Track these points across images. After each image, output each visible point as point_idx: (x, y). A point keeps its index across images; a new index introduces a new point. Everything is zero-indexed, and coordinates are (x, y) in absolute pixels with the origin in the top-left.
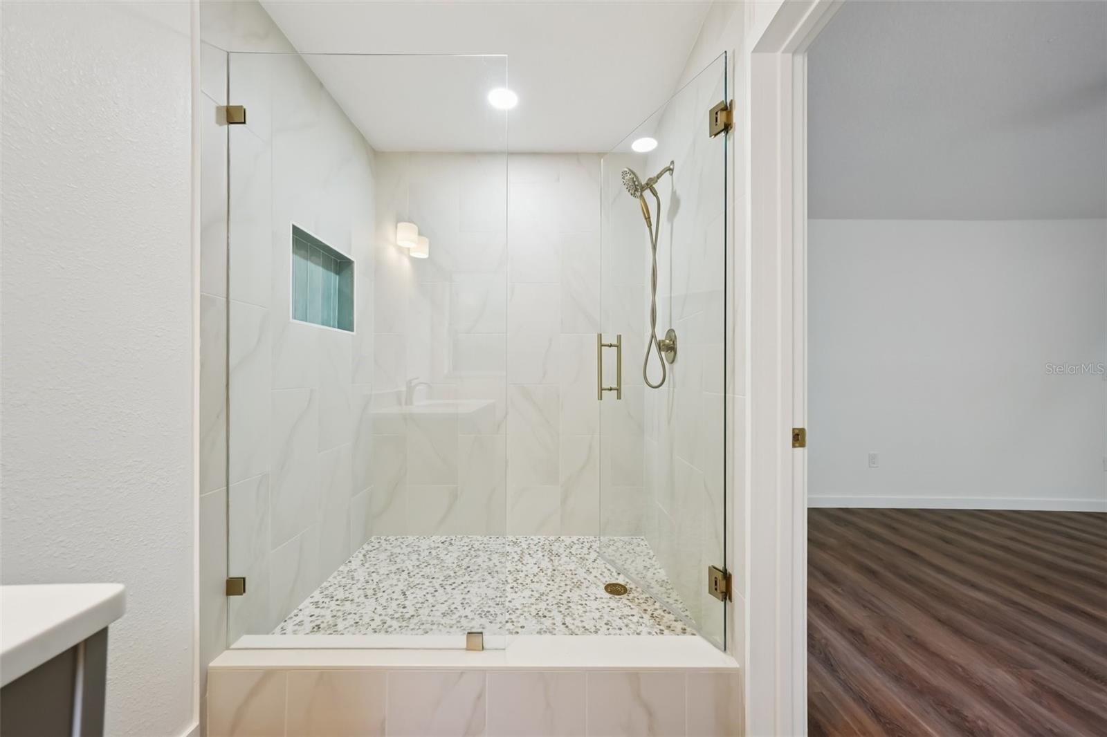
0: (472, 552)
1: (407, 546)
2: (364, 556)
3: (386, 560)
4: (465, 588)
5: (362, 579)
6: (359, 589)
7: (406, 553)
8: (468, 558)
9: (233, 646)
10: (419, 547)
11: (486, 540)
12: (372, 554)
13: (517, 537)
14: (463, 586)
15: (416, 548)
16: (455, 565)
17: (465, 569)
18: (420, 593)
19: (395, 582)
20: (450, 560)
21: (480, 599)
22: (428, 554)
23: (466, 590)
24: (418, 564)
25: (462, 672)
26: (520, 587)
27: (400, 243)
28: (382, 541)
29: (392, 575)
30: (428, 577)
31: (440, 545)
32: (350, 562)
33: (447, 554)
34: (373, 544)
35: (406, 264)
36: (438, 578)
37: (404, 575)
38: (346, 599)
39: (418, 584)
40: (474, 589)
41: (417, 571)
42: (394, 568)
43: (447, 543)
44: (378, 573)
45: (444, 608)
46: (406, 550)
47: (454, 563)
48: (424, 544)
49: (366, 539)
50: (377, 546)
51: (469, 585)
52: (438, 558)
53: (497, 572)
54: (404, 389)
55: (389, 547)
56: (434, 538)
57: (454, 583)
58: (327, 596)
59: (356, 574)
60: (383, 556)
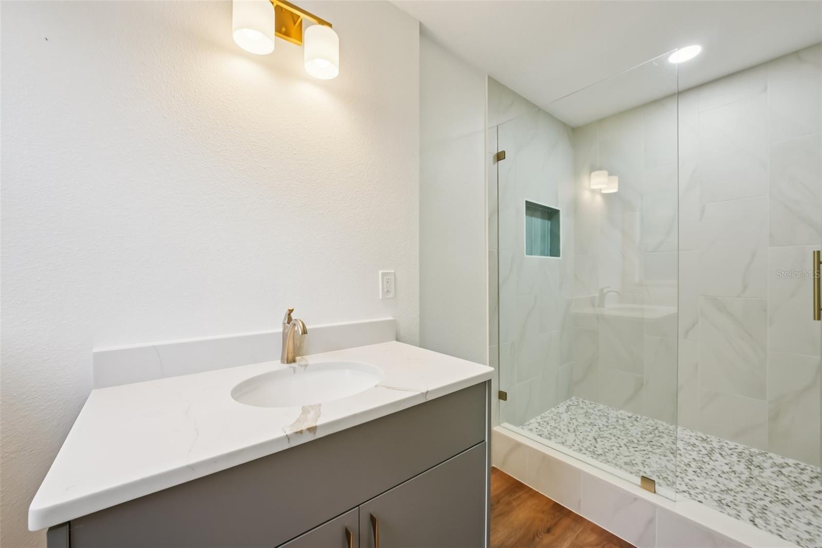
0: (656, 432)
1: (599, 410)
2: (567, 407)
3: (582, 414)
4: (646, 454)
5: (566, 420)
6: (565, 425)
7: (598, 415)
8: (651, 436)
9: (501, 425)
10: (608, 414)
11: (671, 427)
12: (573, 408)
13: (708, 436)
14: (644, 452)
15: (606, 414)
16: (638, 436)
17: (648, 442)
18: (608, 445)
19: (589, 430)
20: (633, 431)
21: (658, 466)
22: (615, 421)
23: (647, 456)
24: (607, 424)
25: (636, 499)
26: (704, 475)
27: (593, 187)
28: (580, 402)
29: (587, 425)
30: (614, 436)
31: (627, 418)
32: (558, 407)
33: (632, 426)
34: (573, 402)
35: (599, 199)
36: (623, 439)
37: (596, 428)
38: (556, 428)
39: (607, 437)
40: (654, 458)
41: (606, 429)
42: (588, 421)
43: (633, 419)
44: (577, 420)
45: (627, 460)
46: (597, 413)
47: (637, 434)
48: (613, 413)
49: (568, 396)
50: (576, 403)
51: (651, 454)
52: (624, 427)
53: (680, 455)
54: (597, 295)
55: (585, 407)
56: (622, 411)
57: (637, 447)
58: (545, 422)
59: (562, 416)
60: (581, 411)
